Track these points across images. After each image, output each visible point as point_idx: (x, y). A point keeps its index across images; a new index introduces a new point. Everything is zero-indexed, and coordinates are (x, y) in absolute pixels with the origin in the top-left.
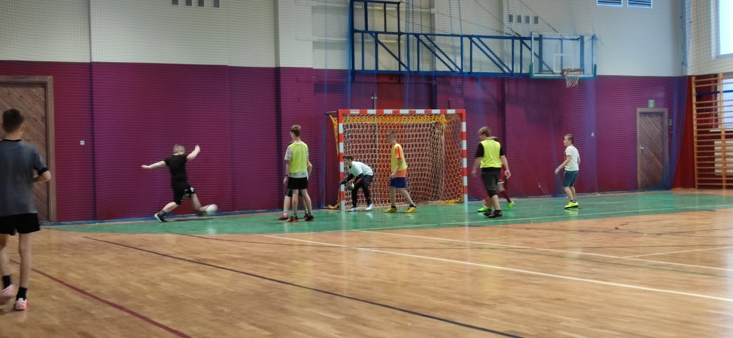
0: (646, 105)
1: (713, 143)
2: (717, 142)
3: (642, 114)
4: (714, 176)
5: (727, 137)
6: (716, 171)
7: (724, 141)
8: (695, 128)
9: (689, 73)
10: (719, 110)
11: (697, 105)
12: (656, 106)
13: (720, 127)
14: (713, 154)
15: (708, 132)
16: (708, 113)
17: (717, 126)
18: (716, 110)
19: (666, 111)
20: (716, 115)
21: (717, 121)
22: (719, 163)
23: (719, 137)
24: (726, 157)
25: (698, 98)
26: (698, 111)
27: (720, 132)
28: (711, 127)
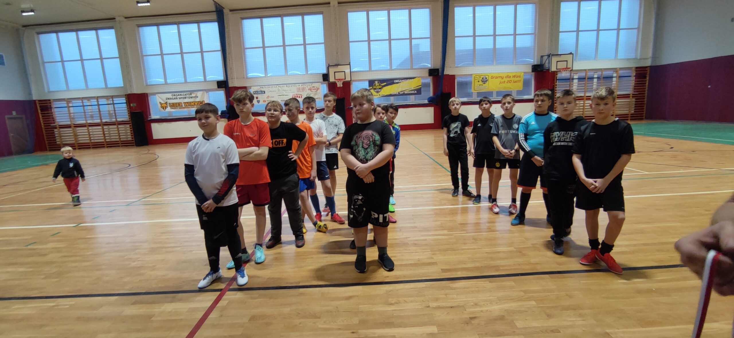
0: (11, 114)
1: (53, 130)
2: (56, 130)
3: (9, 118)
4: (57, 145)
5: (60, 128)
6: (58, 143)
7: (59, 130)
8: (42, 124)
9: (34, 99)
10: (54, 116)
11: (42, 114)
12: (17, 114)
13: (56, 123)
14: (54, 135)
15: (50, 126)
16: (48, 117)
17: (54, 123)
18: (52, 116)
19: (24, 116)
20: (53, 118)
21: (54, 120)
22: (58, 139)
23: (56, 128)
24: (61, 137)
25: (42, 110)
26: (43, 116)
27: (56, 126)
28: (51, 123)
